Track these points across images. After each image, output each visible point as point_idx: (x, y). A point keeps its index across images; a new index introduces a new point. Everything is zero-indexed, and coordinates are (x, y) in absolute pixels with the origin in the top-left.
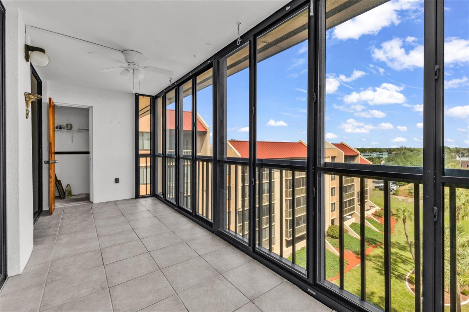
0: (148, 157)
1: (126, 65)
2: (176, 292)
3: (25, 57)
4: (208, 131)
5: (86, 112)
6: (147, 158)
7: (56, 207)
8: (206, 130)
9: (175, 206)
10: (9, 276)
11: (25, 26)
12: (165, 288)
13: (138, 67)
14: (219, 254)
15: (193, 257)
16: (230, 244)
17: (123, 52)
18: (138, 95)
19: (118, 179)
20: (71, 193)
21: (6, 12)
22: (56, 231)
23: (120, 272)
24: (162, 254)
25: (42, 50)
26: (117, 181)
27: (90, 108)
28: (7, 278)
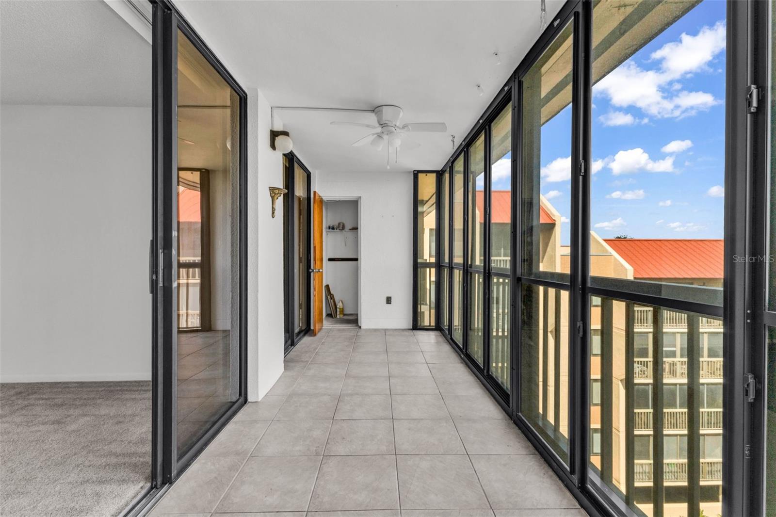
0: (433, 267)
1: (379, 130)
2: (400, 506)
3: (271, 145)
4: (556, 223)
5: (354, 205)
6: (432, 269)
7: (323, 327)
8: (554, 220)
9: (462, 352)
10: (249, 400)
11: (272, 108)
12: (388, 490)
13: (394, 129)
14: (505, 465)
15: (454, 453)
16: (537, 453)
17: (374, 111)
18: (416, 172)
19: (390, 298)
20: (343, 311)
21: (248, 97)
22: (311, 358)
23: (345, 437)
24: (409, 429)
25: (286, 134)
26: (389, 300)
27: (358, 199)
28: (247, 402)
